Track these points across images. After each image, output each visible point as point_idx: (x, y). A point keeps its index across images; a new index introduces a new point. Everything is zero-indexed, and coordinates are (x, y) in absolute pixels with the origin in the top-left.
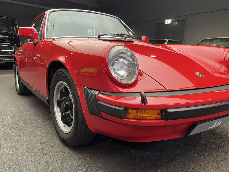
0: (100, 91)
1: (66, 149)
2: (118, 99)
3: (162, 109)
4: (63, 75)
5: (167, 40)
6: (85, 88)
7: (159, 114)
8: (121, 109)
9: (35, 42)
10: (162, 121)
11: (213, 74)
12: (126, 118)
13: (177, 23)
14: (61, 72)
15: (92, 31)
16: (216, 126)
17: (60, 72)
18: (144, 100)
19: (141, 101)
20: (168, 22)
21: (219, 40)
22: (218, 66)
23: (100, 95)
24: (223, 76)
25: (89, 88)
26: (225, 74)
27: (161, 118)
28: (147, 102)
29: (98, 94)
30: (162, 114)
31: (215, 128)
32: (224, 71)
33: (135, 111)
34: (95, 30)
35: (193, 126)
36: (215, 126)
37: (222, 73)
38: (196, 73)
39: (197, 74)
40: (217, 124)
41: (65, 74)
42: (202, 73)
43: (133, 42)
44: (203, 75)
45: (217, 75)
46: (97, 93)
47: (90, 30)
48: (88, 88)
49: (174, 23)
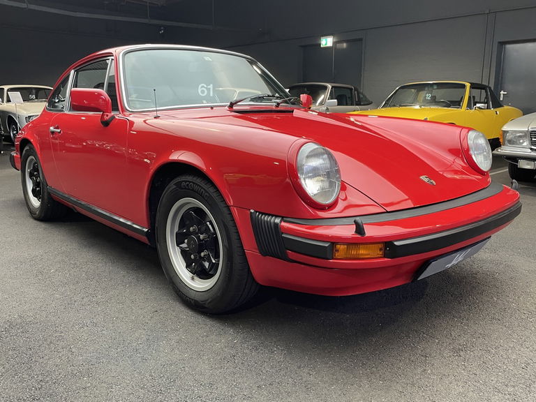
0: (283, 217)
1: (203, 319)
2: (313, 228)
3: (386, 242)
4: (196, 188)
5: (329, 86)
6: (251, 213)
7: (381, 250)
8: (327, 245)
9: (107, 118)
10: (386, 259)
11: (441, 173)
12: (333, 259)
13: (345, 45)
14: (190, 182)
15: (206, 88)
16: (456, 262)
17: (186, 182)
18: (360, 230)
19: (356, 232)
20: (327, 42)
21: (435, 87)
22: (449, 158)
23: (283, 224)
24: (457, 177)
25: (260, 213)
26: (462, 173)
27: (385, 256)
28: (364, 233)
29: (281, 222)
30: (386, 249)
31: (454, 265)
32: (460, 169)
33: (346, 246)
34: (212, 85)
35: (425, 264)
36: (454, 262)
37: (456, 172)
38: (421, 177)
39: (424, 178)
40: (458, 258)
41: (200, 186)
42: (430, 177)
43: (293, 112)
44: (432, 181)
45: (449, 176)
46: (278, 220)
47: (203, 87)
48: (257, 212)
49: (339, 46)
